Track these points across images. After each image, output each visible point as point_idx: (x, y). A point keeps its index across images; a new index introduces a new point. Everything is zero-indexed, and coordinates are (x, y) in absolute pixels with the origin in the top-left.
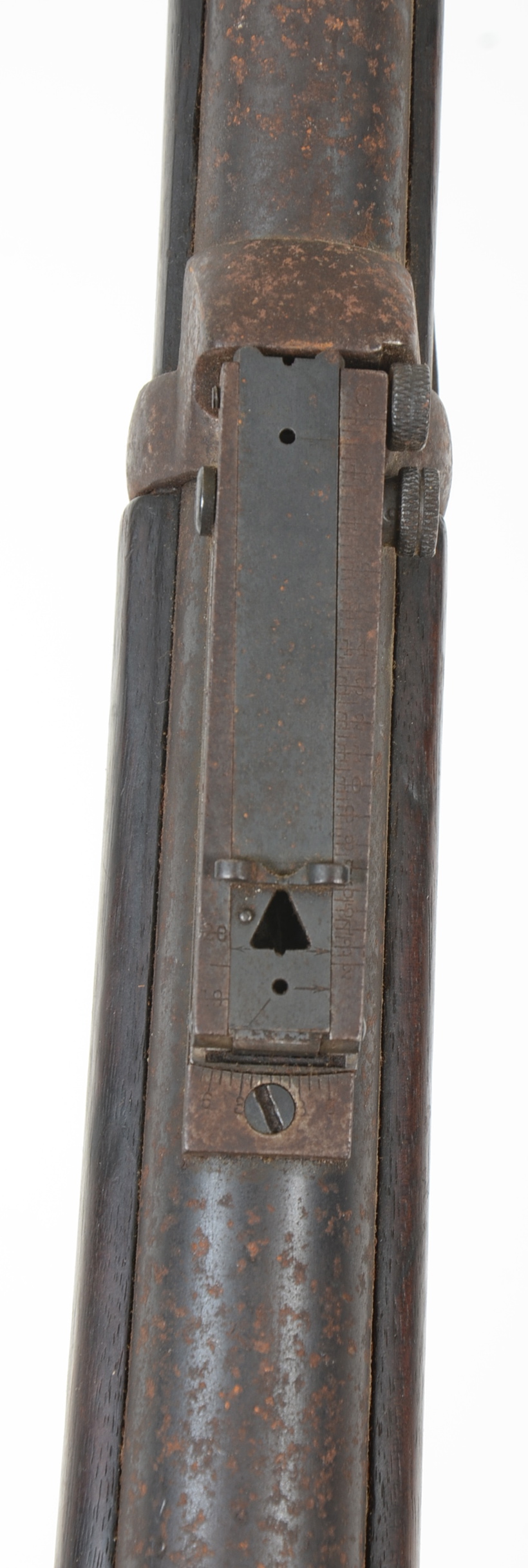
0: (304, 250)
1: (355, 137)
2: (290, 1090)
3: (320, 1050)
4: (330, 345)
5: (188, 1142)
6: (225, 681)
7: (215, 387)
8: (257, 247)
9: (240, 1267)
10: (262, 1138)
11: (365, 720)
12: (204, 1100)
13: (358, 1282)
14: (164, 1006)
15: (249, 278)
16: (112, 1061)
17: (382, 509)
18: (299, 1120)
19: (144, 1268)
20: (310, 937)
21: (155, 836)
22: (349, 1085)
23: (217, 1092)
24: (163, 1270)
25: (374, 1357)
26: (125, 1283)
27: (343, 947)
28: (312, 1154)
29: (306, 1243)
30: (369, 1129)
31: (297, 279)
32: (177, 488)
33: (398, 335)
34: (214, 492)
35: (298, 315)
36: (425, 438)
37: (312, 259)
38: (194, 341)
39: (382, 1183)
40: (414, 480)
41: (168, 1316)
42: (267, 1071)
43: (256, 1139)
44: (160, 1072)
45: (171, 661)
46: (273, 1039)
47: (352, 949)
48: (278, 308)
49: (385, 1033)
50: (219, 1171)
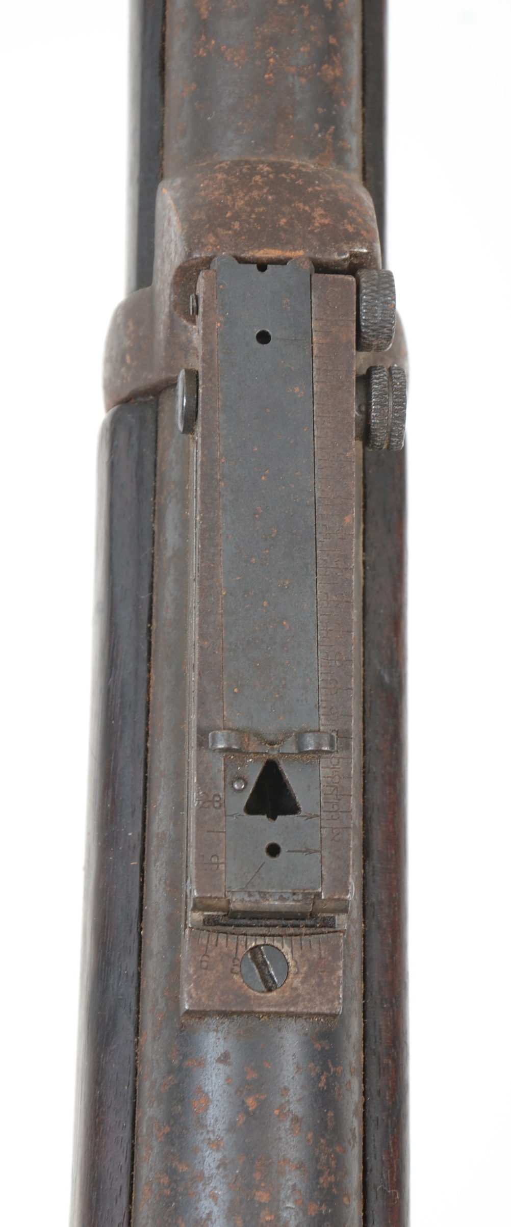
0: (272, 168)
1: (314, 65)
2: (283, 951)
3: (312, 910)
4: (301, 253)
5: (188, 1001)
6: (212, 565)
7: (193, 295)
8: (227, 167)
9: (239, 1120)
10: (257, 996)
11: (345, 599)
12: (201, 961)
13: (350, 1136)
14: (158, 879)
15: (222, 194)
16: (107, 935)
17: (354, 403)
18: (292, 978)
19: (145, 1130)
20: (300, 802)
21: (143, 722)
22: (338, 945)
23: (213, 954)
24: (165, 1127)
25: (364, 1210)
26: (125, 1145)
27: (332, 812)
28: (305, 1011)
29: (302, 1096)
30: (355, 991)
31: (266, 194)
32: (154, 395)
33: (364, 243)
34: (195, 392)
35: (270, 226)
36: (391, 337)
37: (280, 176)
38: (171, 254)
39: (367, 1044)
40: (383, 376)
41: (171, 1172)
42: (261, 933)
43: (252, 996)
44: (156, 940)
45: (153, 557)
46: (268, 900)
47: (340, 813)
48: (251, 220)
49: (366, 903)
50: (217, 1031)
